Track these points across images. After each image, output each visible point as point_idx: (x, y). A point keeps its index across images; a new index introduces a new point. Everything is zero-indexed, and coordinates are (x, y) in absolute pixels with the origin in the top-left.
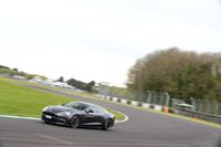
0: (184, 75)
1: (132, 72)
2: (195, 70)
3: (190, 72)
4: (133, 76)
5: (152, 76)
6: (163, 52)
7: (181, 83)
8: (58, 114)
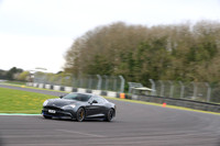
0: (135, 53)
1: (70, 54)
2: (147, 46)
3: (142, 50)
4: (72, 59)
5: (97, 57)
6: (105, 29)
7: (132, 63)
8: (63, 108)
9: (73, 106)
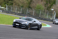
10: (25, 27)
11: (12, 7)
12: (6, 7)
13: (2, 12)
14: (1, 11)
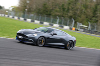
8: (28, 35)
9: (36, 35)
10: (31, 41)
11: (97, 25)
12: (88, 25)
13: (84, 32)
14: (82, 30)
